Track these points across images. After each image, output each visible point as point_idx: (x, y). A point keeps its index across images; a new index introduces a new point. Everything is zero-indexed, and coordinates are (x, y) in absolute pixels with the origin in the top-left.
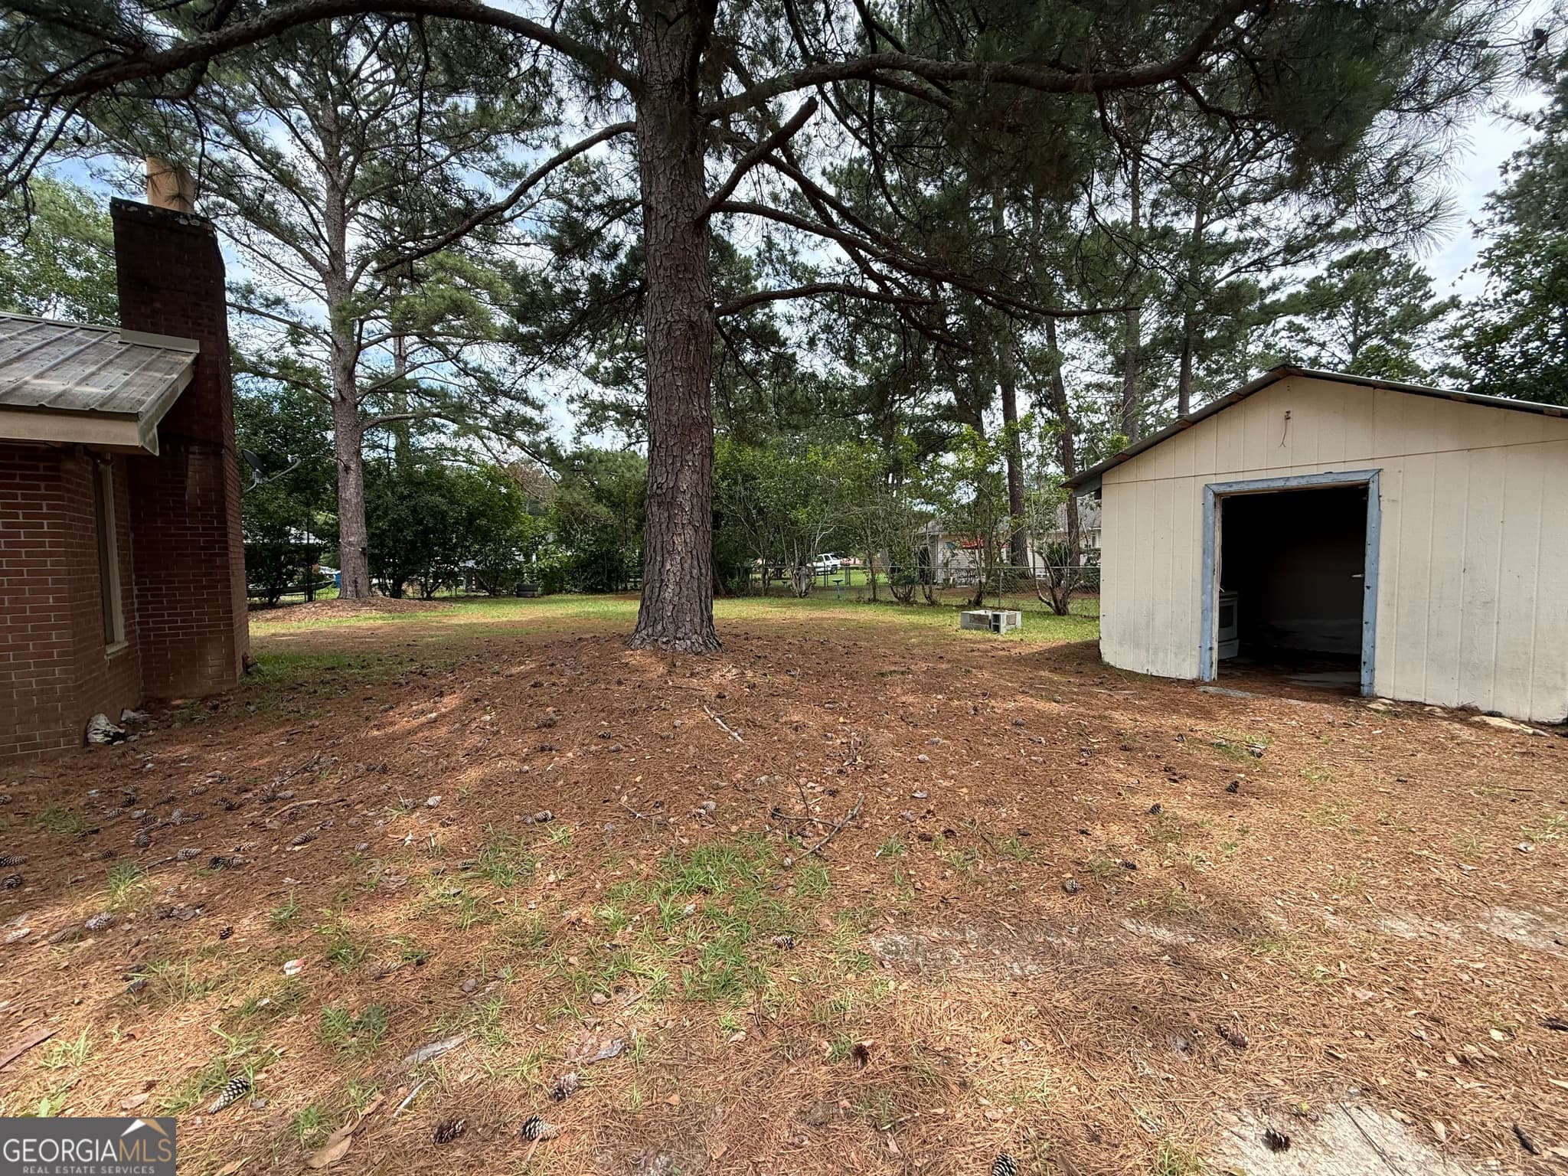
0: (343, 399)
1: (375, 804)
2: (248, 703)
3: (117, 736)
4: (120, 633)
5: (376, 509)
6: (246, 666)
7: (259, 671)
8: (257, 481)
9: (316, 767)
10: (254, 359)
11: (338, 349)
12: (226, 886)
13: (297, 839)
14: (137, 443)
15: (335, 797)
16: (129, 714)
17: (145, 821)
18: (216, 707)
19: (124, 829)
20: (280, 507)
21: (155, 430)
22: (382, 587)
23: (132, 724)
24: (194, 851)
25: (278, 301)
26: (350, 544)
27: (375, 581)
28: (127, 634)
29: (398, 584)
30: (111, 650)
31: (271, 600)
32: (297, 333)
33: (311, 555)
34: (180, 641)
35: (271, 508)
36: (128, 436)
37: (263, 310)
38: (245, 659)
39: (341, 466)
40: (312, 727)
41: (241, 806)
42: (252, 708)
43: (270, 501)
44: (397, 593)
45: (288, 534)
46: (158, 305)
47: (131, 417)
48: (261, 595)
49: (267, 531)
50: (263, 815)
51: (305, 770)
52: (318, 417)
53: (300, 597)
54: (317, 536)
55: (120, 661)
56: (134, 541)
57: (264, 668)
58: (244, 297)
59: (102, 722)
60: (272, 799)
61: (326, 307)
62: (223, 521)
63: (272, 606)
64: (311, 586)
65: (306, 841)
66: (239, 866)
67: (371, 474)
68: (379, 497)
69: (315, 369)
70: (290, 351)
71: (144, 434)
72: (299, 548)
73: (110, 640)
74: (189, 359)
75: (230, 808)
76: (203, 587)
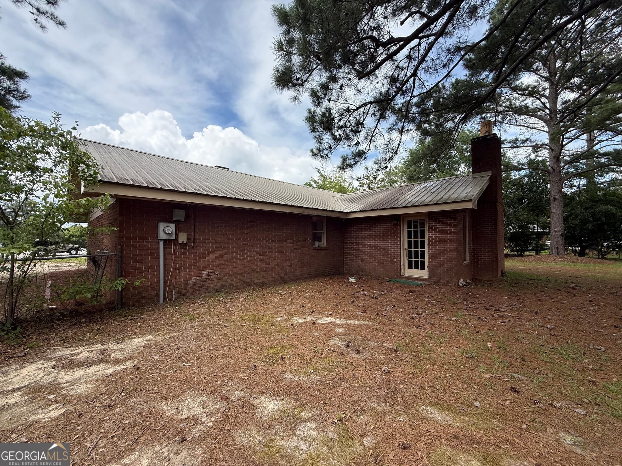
0: (554, 170)
1: (529, 321)
2: (500, 285)
3: (465, 285)
4: (468, 258)
5: (571, 215)
6: (502, 274)
7: (506, 276)
8: (511, 211)
9: (514, 306)
10: (516, 164)
11: (552, 150)
12: (480, 323)
13: (501, 321)
14: (471, 207)
15: (516, 316)
16: (468, 281)
17: (466, 305)
18: (490, 284)
19: (462, 305)
20: (525, 218)
21: (476, 202)
22: (574, 251)
23: (469, 283)
24: (475, 314)
25: (527, 140)
26: (555, 231)
27: (570, 248)
28: (469, 258)
29: (583, 249)
30: (465, 262)
31: (521, 254)
32: (536, 148)
33: (540, 236)
34: (482, 262)
35: (521, 219)
36: (469, 205)
37: (521, 145)
38: (502, 271)
39: (552, 199)
40: (517, 295)
41: (489, 309)
42: (501, 286)
43: (521, 216)
44: (582, 254)
45: (529, 228)
46: (481, 164)
47: (470, 201)
48: (517, 251)
49: (521, 227)
50: (494, 313)
51: (511, 306)
52: (543, 179)
53: (533, 253)
54: (541, 228)
55: (466, 266)
56: (472, 233)
57: (508, 275)
58: (515, 143)
59: (462, 280)
60: (498, 310)
61: (547, 134)
62: (496, 226)
63: (521, 255)
64: (538, 249)
65: (503, 322)
66: (484, 321)
67: (568, 200)
68: (572, 210)
69: (543, 160)
70: (533, 156)
71: (473, 205)
72: (533, 233)
73: (465, 260)
74: (488, 178)
75: (486, 309)
76: (490, 247)
